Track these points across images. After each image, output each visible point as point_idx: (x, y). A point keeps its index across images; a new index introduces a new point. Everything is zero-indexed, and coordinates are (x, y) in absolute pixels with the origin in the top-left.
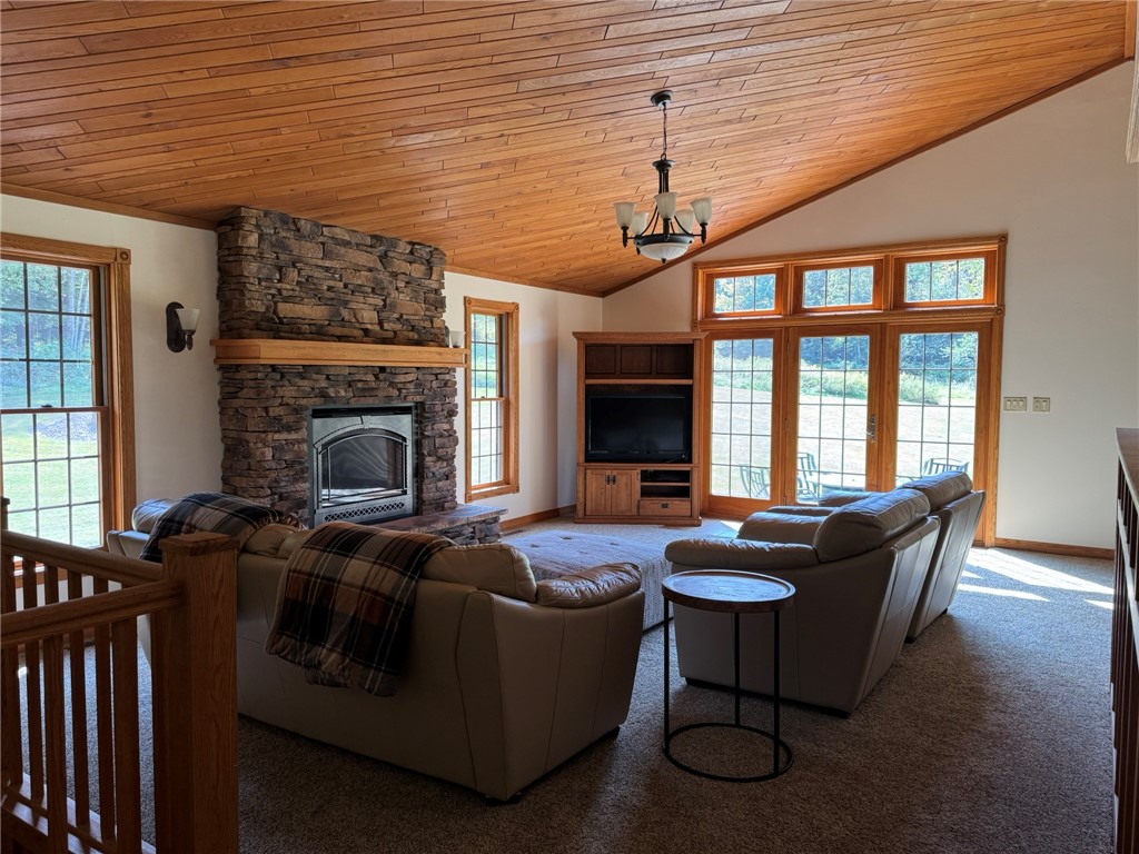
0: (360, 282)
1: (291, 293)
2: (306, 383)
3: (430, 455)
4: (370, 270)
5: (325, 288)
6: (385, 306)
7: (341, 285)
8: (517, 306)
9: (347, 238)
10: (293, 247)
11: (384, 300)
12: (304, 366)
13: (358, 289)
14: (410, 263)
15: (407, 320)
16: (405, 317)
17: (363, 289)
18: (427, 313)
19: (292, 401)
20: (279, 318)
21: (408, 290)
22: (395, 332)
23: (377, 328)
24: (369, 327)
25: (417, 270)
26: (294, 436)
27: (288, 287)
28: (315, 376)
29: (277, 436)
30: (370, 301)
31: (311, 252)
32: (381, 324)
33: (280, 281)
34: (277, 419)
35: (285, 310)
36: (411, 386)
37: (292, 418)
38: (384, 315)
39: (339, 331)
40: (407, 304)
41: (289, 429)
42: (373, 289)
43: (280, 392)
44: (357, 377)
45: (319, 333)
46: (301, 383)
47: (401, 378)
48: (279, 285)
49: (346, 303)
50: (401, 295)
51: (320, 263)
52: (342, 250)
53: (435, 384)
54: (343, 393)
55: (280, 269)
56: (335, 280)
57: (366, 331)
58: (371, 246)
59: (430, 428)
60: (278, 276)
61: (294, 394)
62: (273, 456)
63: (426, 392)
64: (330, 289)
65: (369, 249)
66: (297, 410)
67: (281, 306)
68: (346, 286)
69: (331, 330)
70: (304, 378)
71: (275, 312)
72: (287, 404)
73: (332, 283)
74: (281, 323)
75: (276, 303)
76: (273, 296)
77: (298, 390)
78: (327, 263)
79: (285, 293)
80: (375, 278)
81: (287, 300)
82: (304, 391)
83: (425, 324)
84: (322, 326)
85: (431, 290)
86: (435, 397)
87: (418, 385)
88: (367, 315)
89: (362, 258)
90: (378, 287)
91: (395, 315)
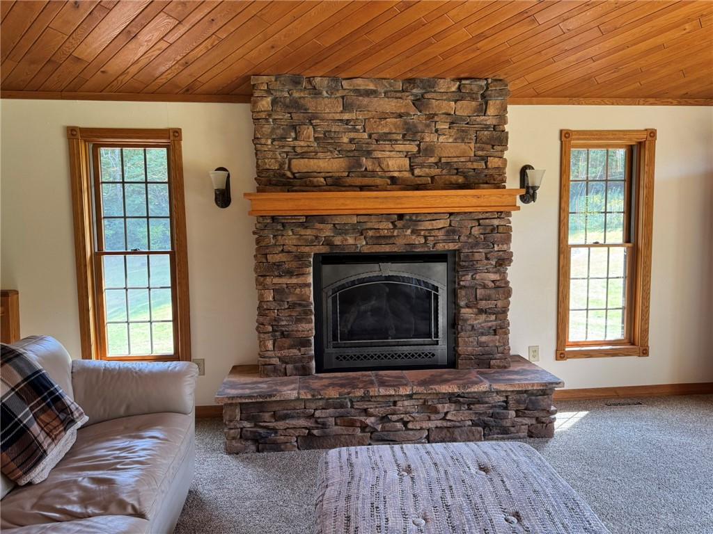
0: (386, 130)
1: (305, 149)
2: (309, 232)
3: (468, 306)
4: (400, 116)
5: (345, 140)
6: (419, 151)
7: (365, 135)
8: (652, 133)
9: (372, 87)
10: (308, 105)
11: (419, 146)
12: (307, 216)
13: (385, 137)
14: (456, 101)
15: (448, 163)
16: (443, 160)
17: (390, 137)
18: (480, 153)
19: (294, 249)
20: (293, 174)
21: (453, 132)
22: (432, 178)
23: (407, 175)
24: (396, 174)
25: (464, 108)
26: (294, 280)
27: (302, 144)
28: (318, 226)
29: (276, 280)
30: (401, 147)
31: (329, 107)
32: (412, 170)
33: (295, 139)
34: (278, 265)
35: (300, 165)
36: (441, 234)
37: (294, 264)
38: (418, 160)
39: (359, 181)
40: (447, 145)
41: (290, 273)
42: (404, 135)
43: (281, 240)
44: (369, 225)
45: (336, 184)
46: (302, 232)
47: (428, 225)
48: (292, 144)
49: (368, 153)
50: (442, 139)
51: (338, 117)
52: (365, 101)
53: (476, 231)
54: (351, 241)
55: (294, 127)
56: (357, 131)
57: (393, 180)
58: (403, 91)
59: (469, 277)
60: (293, 135)
61: (295, 242)
62: (274, 298)
63: (463, 239)
64: (351, 140)
65: (399, 95)
66: (300, 257)
67: (294, 162)
68: (370, 136)
69: (349, 181)
70: (306, 228)
71: (289, 169)
72: (289, 252)
73: (352, 135)
74: (295, 178)
75: (290, 160)
76: (287, 153)
77: (299, 239)
78: (346, 116)
79: (299, 150)
80: (406, 123)
81: (303, 155)
82: (306, 240)
83: (475, 165)
84: (339, 178)
85: (487, 127)
86: (476, 244)
87: (451, 232)
88: (396, 163)
89: (390, 105)
90: (410, 133)
91: (432, 160)
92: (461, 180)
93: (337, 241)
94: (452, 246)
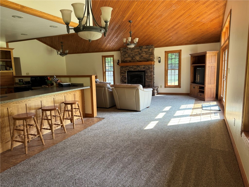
2: (126, 68)
3: (146, 78)
4: (138, 52)
5: (131, 55)
8: (181, 50)
11: (141, 56)
12: (126, 66)
13: (136, 55)
14: (146, 49)
15: (145, 58)
22: (143, 60)
26: (124, 74)
29: (122, 74)
30: (138, 56)
32: (140, 59)
34: (122, 72)
39: (133, 61)
40: (144, 55)
43: (123, 69)
44: (134, 67)
47: (141, 67)
49: (134, 57)
50: (144, 54)
51: (130, 52)
52: (134, 50)
54: (131, 69)
56: (133, 54)
57: (137, 61)
58: (139, 48)
59: (147, 74)
60: (125, 55)
62: (122, 77)
72: (124, 71)
74: (125, 61)
76: (124, 58)
81: (126, 58)
83: (148, 58)
84: (130, 61)
85: (150, 52)
86: (147, 69)
87: (144, 68)
88: (138, 58)
89: (137, 50)
90: (140, 54)
91: (143, 57)
92: (146, 60)
93: (129, 69)
94: (144, 70)
